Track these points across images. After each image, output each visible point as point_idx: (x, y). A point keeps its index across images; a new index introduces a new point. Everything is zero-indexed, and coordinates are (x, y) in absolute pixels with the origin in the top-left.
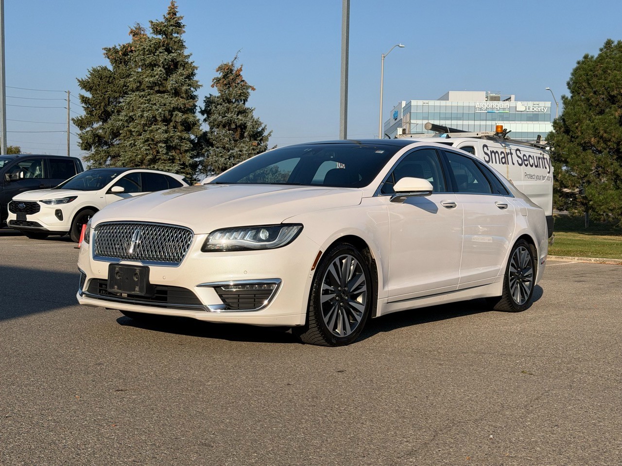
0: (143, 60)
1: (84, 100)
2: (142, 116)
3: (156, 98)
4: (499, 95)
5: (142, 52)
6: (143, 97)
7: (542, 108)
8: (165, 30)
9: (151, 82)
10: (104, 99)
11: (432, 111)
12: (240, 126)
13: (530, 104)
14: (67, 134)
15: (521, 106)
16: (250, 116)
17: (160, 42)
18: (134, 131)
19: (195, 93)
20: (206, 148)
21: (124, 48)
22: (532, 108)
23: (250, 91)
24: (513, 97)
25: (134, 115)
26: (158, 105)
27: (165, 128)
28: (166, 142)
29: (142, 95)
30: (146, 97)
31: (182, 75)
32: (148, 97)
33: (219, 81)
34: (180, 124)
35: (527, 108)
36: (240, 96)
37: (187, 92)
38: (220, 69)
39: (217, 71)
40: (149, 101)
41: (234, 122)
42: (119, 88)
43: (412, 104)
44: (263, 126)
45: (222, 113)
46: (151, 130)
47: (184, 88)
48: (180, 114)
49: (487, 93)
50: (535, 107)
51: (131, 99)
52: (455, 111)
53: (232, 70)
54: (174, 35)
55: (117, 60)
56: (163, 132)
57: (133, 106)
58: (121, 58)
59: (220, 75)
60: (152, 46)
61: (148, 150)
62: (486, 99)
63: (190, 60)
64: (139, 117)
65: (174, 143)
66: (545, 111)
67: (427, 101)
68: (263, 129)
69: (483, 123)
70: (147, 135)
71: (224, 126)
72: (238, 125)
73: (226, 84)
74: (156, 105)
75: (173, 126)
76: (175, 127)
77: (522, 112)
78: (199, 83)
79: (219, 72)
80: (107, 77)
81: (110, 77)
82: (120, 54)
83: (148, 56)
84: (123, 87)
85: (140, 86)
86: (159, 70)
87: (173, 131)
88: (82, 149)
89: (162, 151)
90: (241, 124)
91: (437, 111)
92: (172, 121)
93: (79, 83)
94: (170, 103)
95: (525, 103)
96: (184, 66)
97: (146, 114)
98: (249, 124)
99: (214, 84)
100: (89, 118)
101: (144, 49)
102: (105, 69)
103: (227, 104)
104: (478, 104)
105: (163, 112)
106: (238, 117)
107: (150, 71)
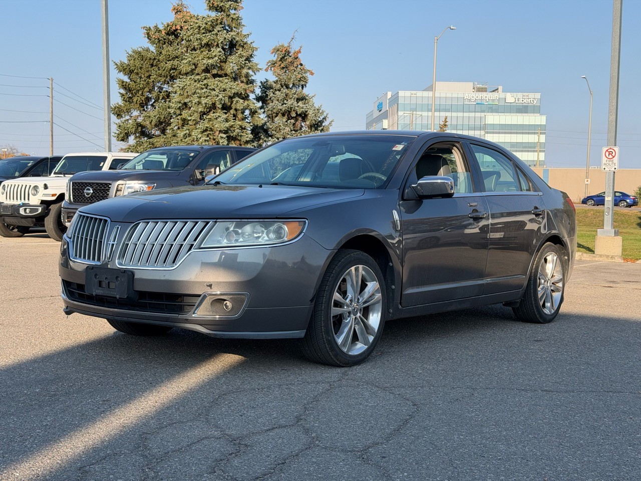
0: (200, 39)
1: (124, 85)
2: (199, 103)
3: (212, 82)
4: (486, 87)
5: (197, 30)
6: (199, 81)
7: (532, 99)
8: (223, 5)
9: (209, 64)
10: (148, 83)
11: (419, 102)
12: (300, 115)
13: (520, 95)
14: (50, 124)
15: (510, 98)
16: (310, 103)
17: (217, 19)
18: (190, 120)
19: (253, 78)
20: (265, 139)
21: (168, 26)
22: (522, 100)
23: (308, 74)
24: (500, 88)
25: (190, 102)
26: (217, 91)
27: (225, 116)
28: (226, 132)
29: (198, 79)
30: (202, 82)
31: (241, 56)
32: (205, 82)
33: (274, 64)
34: (240, 112)
35: (517, 99)
36: (299, 81)
37: (247, 76)
38: (277, 50)
39: (272, 53)
40: (206, 85)
41: (294, 110)
42: (165, 71)
43: (399, 95)
44: (325, 114)
45: (281, 100)
46: (210, 119)
47: (244, 71)
48: (241, 101)
49: (474, 84)
50: (525, 99)
51: (185, 83)
52: (443, 102)
53: (289, 52)
54: (231, 11)
55: (161, 40)
56: (223, 121)
57: (187, 92)
58: (165, 37)
59: (274, 58)
60: (209, 23)
61: (208, 141)
62: (473, 90)
63: (249, 40)
64: (195, 103)
65: (234, 134)
66: (535, 102)
67: (415, 92)
68: (325, 118)
69: (472, 115)
70: (207, 124)
71: (283, 115)
72: (298, 113)
73: (283, 68)
74: (215, 91)
75: (234, 114)
76: (235, 116)
77: (512, 104)
78: (258, 66)
79: (274, 54)
80: (150, 59)
81: (155, 59)
82: (163, 33)
83: (204, 35)
84: (170, 70)
85: (194, 70)
86: (216, 51)
87: (233, 119)
88: (118, 140)
89: (222, 143)
90: (302, 112)
91: (425, 102)
92: (231, 108)
93: (116, 66)
94: (231, 88)
95: (515, 94)
96: (243, 47)
97: (204, 101)
98: (311, 113)
99: (268, 68)
100: (128, 105)
101: (199, 27)
102: (147, 51)
103: (286, 90)
104: (467, 95)
105: (223, 99)
106: (298, 104)
107: (207, 52)
